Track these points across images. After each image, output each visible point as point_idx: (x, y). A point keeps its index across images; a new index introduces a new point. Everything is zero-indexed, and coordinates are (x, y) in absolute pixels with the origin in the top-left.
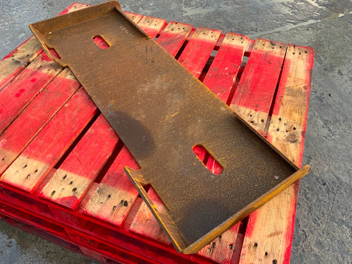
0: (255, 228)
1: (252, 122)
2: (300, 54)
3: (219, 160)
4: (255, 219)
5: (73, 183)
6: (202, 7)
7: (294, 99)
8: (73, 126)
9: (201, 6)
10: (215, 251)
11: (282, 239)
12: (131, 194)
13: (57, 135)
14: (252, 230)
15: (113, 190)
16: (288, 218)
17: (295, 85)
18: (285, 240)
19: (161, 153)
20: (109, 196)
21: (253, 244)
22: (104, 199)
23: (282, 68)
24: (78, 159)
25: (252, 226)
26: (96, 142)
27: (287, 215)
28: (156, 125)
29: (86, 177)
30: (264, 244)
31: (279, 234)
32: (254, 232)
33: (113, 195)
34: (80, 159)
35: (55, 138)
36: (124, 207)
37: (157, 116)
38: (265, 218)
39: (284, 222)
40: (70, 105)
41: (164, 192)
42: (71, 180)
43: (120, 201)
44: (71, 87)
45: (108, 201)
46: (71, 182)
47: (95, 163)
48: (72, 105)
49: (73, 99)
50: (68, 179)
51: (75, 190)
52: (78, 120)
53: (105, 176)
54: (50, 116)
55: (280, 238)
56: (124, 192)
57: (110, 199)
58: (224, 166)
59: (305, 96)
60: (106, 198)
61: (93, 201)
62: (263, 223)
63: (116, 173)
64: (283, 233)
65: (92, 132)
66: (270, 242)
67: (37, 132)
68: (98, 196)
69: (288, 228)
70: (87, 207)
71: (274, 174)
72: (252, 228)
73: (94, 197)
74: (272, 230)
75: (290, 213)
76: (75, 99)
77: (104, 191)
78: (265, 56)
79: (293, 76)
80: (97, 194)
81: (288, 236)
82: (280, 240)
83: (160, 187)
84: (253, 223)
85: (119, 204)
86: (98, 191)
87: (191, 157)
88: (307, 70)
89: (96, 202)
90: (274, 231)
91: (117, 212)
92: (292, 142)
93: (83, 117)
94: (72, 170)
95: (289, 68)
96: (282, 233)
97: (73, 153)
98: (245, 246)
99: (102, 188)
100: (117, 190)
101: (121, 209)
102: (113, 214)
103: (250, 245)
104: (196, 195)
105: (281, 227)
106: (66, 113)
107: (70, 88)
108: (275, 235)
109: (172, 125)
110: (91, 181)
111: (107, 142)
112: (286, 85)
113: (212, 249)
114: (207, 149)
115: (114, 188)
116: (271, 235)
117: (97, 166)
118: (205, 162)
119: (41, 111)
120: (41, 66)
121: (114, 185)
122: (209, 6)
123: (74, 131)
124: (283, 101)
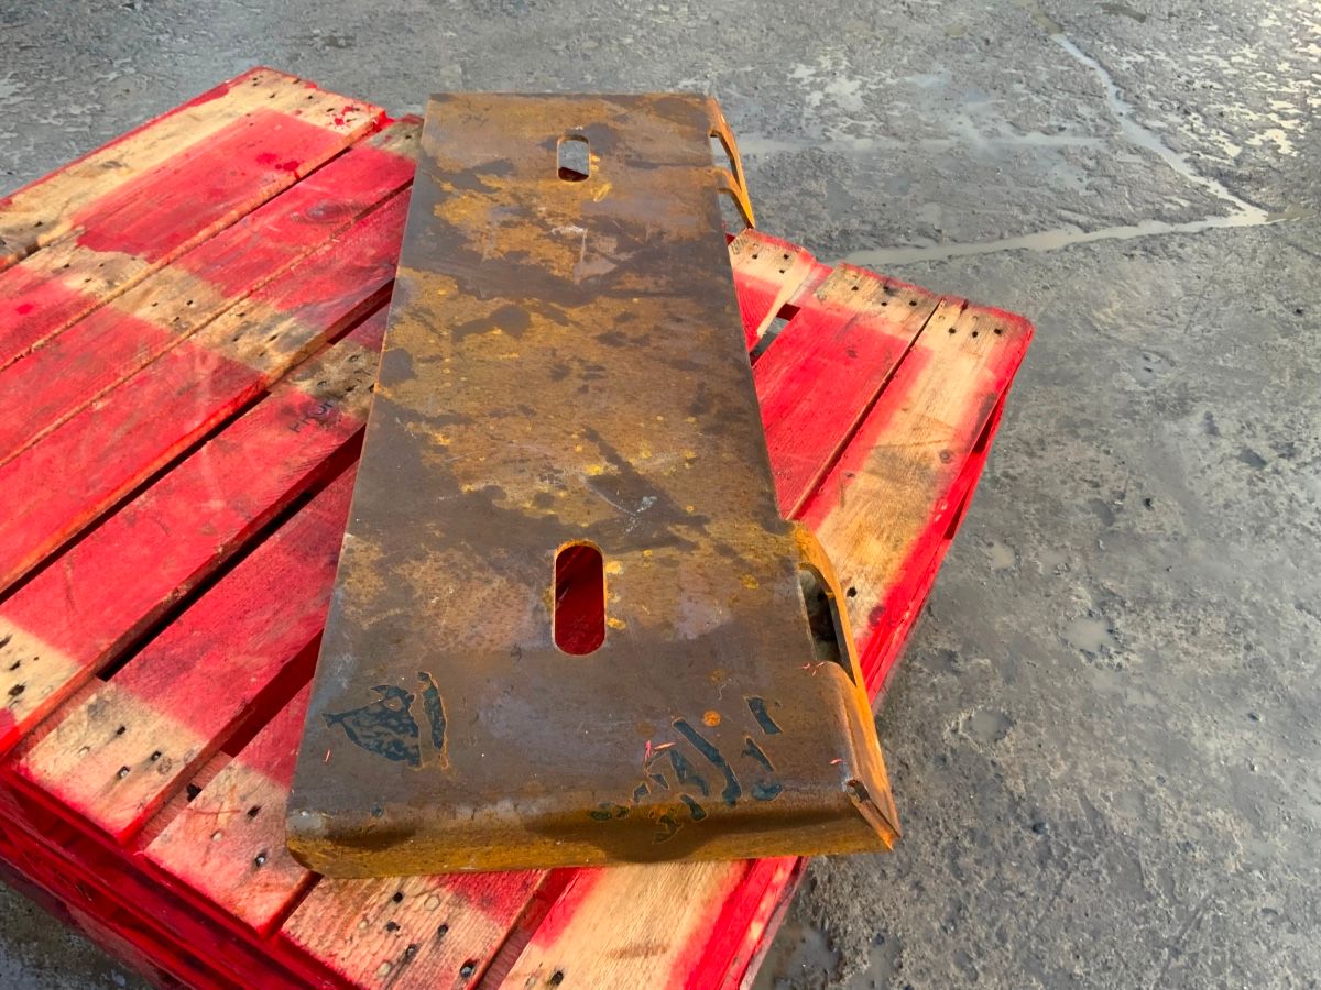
0: (575, 920)
2: (975, 334)
4: (587, 888)
5: (22, 667)
6: (765, 134)
7: (889, 491)
8: (95, 477)
9: (762, 129)
10: (408, 973)
11: (659, 972)
12: (197, 736)
13: (32, 500)
14: (565, 925)
15: (141, 713)
16: (708, 903)
17: (913, 441)
18: (667, 978)
20: (122, 730)
21: (548, 975)
22: (98, 737)
23: (890, 378)
24: (68, 589)
25: (570, 908)
26: (147, 542)
27: (709, 891)
29: (69, 655)
30: (589, 978)
31: (654, 953)
32: (568, 931)
33: (135, 730)
34: (73, 593)
35: (21, 511)
36: (155, 776)
38: (624, 890)
39: (689, 912)
40: (113, 406)
42: (19, 657)
43: (151, 752)
44: (139, 345)
45: (112, 746)
46: (14, 662)
47: (118, 611)
48: (116, 408)
49: (130, 387)
50: (9, 652)
51: (18, 690)
52: (117, 461)
53: (133, 661)
54: (34, 436)
55: (651, 967)
56: (173, 724)
57: (118, 740)
59: (933, 484)
60: (106, 735)
61: (62, 739)
62: (613, 907)
63: (173, 658)
64: (669, 952)
65: (147, 505)
66: (611, 976)
68: (85, 724)
69: (694, 937)
70: (34, 754)
72: (567, 917)
73: (70, 723)
74: (634, 935)
75: (721, 885)
76: (135, 387)
77: (109, 710)
78: (847, 326)
79: (919, 409)
80: (85, 716)
81: (681, 968)
82: (647, 975)
84: (578, 900)
85: (144, 763)
86: (92, 708)
88: (979, 395)
89: (72, 742)
90: (641, 941)
91: (124, 788)
93: (137, 450)
94: (35, 625)
95: (914, 380)
96: (664, 951)
97: (59, 569)
98: (517, 974)
99: (108, 698)
100: (155, 714)
101: (143, 780)
102: (111, 794)
103: (535, 975)
105: (670, 931)
106: (86, 433)
107: (134, 350)
108: (639, 955)
110: (81, 669)
111: (182, 549)
112: (880, 438)
113: (398, 967)
115: (145, 707)
116: (623, 954)
117: (119, 622)
119: (12, 413)
120: (67, 266)
121: (149, 695)
122: (789, 131)
123: (91, 493)
124: (848, 491)
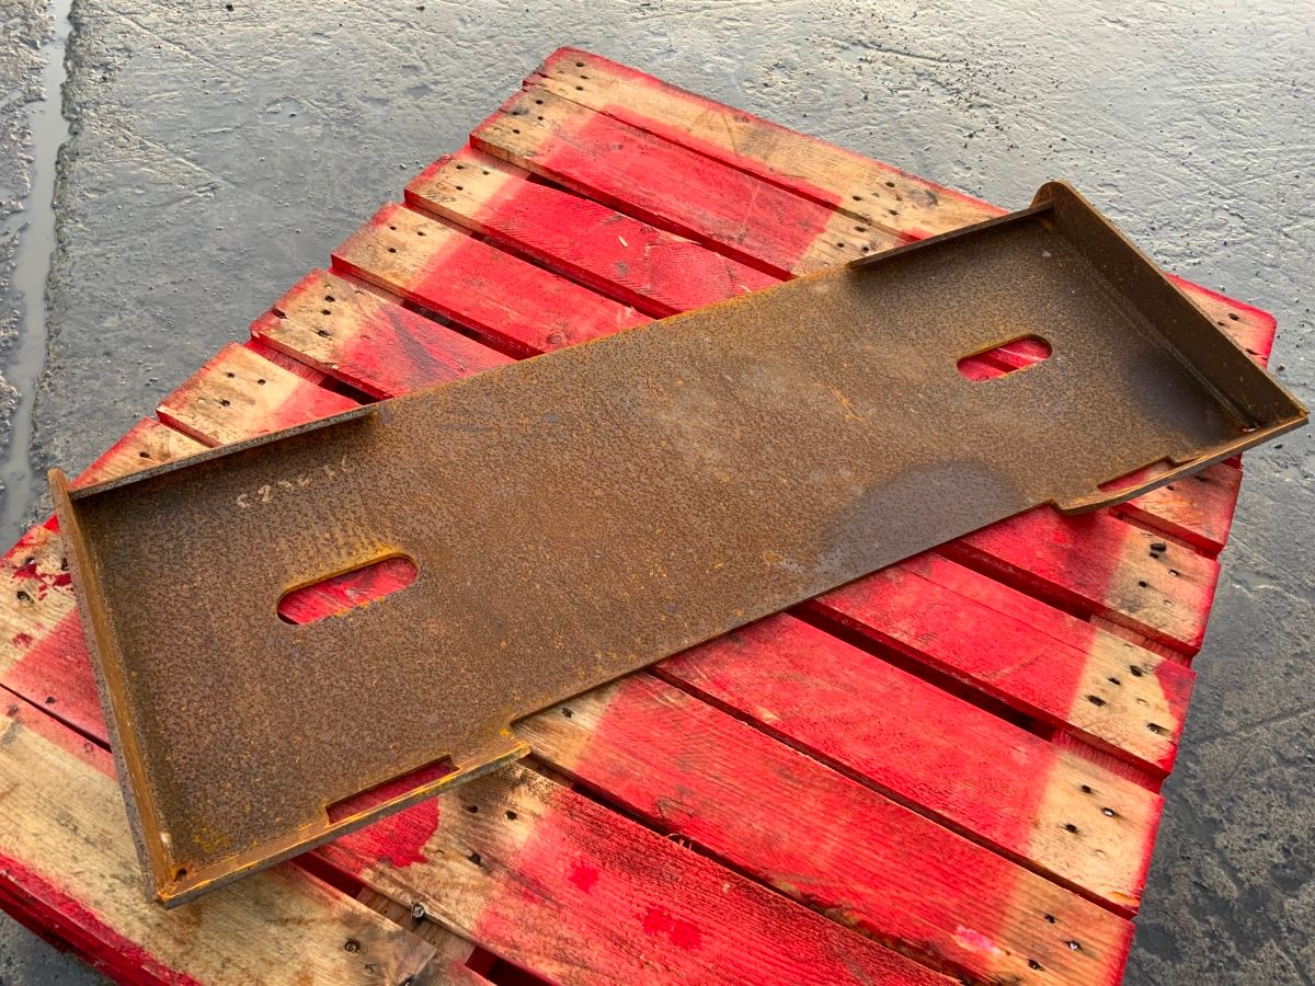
1: (866, 249)
2: (584, 77)
3: (1008, 337)
5: (1114, 676)
7: (786, 153)
15: (1123, 575)
17: (726, 133)
19: (996, 449)
20: (1143, 584)
22: (1154, 598)
23: (647, 131)
24: (1023, 667)
26: (952, 617)
28: (886, 448)
29: (1090, 642)
33: (1139, 575)
34: (1025, 662)
35: (941, 742)
36: (1169, 551)
37: (845, 438)
40: (767, 702)
41: (1119, 459)
42: (1105, 681)
43: (1152, 559)
44: (653, 706)
45: (1157, 586)
46: (1118, 679)
47: (1034, 619)
48: (772, 697)
49: (731, 694)
50: (1103, 691)
51: (1136, 672)
52: (852, 673)
53: (1080, 593)
54: (828, 772)
56: (1125, 552)
57: (1151, 584)
58: (1024, 332)
59: (773, 131)
60: (1150, 593)
61: (1165, 622)
63: (1067, 566)
65: (905, 628)
67: (909, 814)
68: (1146, 610)
70: (1184, 638)
71: (1041, 257)
73: (1149, 621)
77: (1129, 597)
78: (577, 145)
80: (1140, 613)
83: (1105, 466)
85: (1161, 561)
86: (1131, 610)
87: (1004, 389)
88: (665, 91)
89: (1164, 615)
91: (1186, 569)
92: (935, 202)
94: (1069, 680)
95: (649, 119)
97: (1002, 682)
99: (1119, 601)
100: (1120, 564)
101: (1175, 559)
102: (1192, 576)
104: (1117, 400)
107: (666, 710)
109: (886, 411)
110: (1099, 629)
112: (725, 148)
114: (972, 352)
115: (1116, 574)
118: (1007, 368)
119: (797, 812)
121: (1106, 573)
124: (788, 173)
